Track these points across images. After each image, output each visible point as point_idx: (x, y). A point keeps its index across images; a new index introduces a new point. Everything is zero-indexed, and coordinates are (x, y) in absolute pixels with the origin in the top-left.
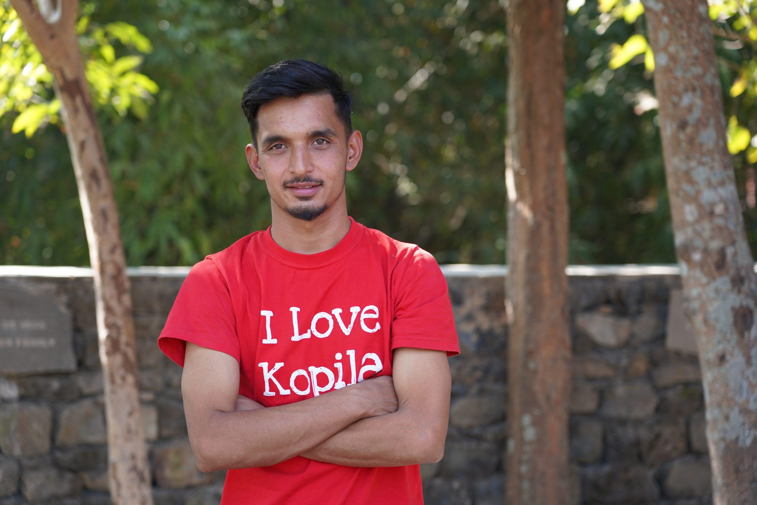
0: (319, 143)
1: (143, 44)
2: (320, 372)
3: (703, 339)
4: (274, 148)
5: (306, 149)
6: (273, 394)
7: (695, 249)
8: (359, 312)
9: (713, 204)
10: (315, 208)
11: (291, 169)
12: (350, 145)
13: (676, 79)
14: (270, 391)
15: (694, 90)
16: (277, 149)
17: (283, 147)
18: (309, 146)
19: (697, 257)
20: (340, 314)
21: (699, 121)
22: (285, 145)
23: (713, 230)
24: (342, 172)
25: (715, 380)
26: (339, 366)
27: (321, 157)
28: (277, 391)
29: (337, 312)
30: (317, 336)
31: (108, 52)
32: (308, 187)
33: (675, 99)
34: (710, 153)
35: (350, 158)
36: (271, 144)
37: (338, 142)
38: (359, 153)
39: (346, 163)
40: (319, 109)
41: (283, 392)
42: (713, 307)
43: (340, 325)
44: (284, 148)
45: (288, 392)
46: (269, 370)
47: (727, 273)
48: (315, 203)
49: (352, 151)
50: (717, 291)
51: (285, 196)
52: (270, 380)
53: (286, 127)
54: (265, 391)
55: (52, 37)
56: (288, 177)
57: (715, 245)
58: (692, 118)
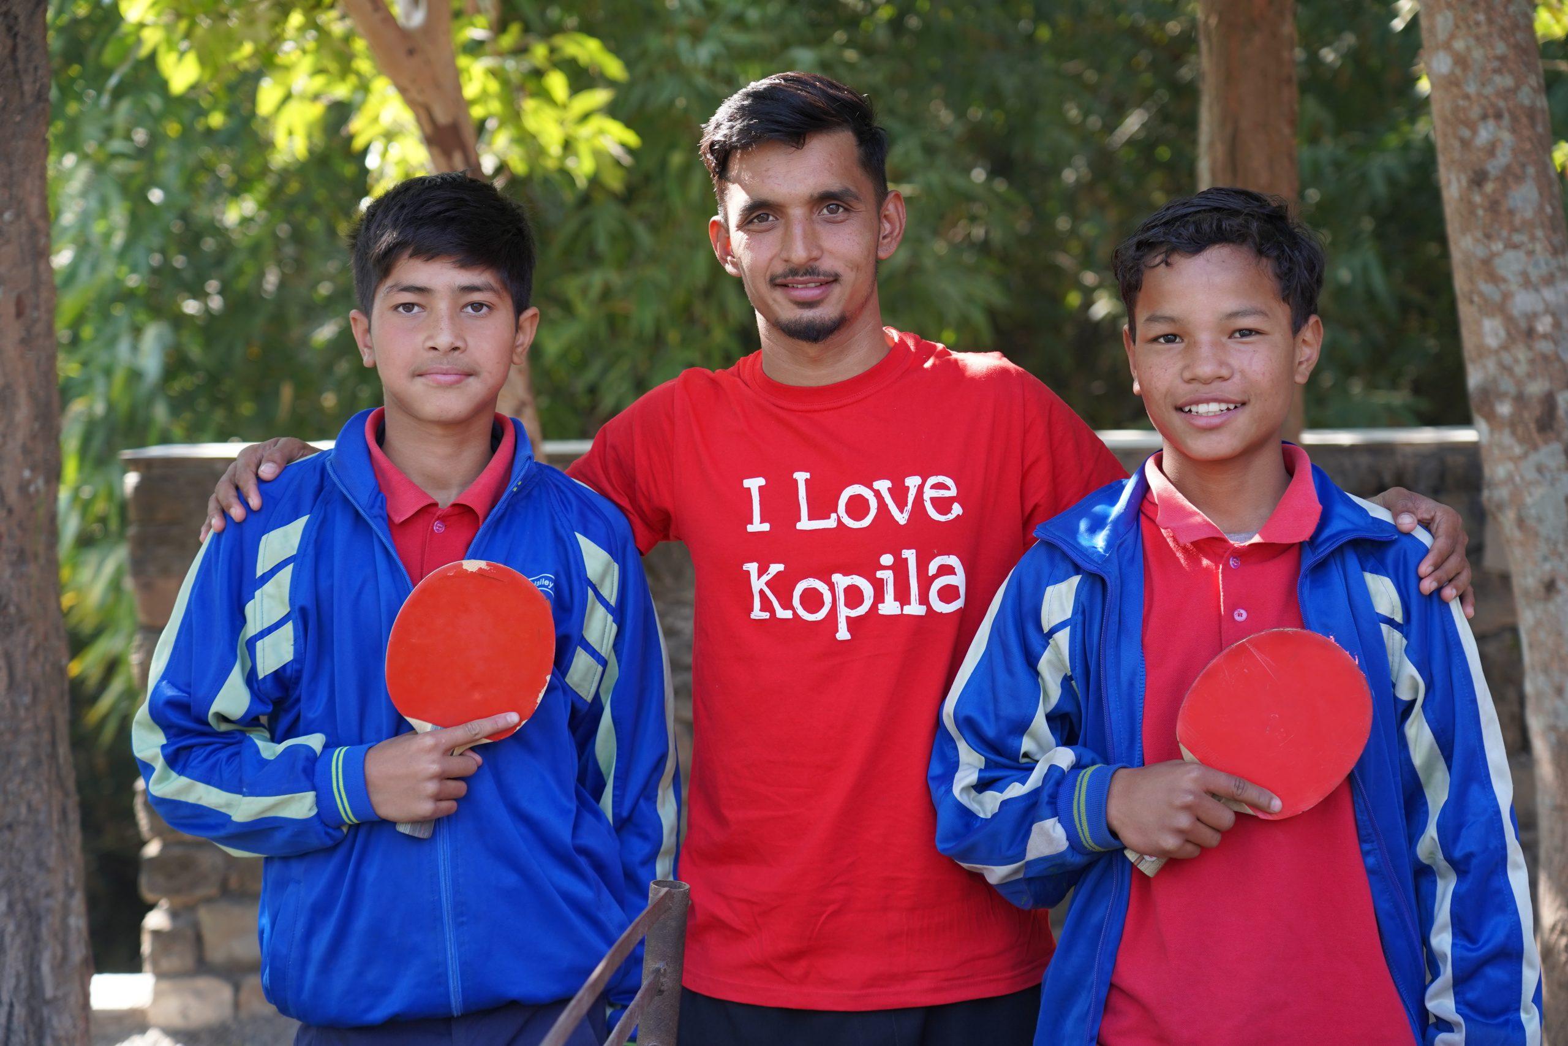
0: (831, 212)
1: (614, 68)
2: (850, 584)
3: (1518, 552)
4: (755, 220)
5: (809, 220)
6: (766, 615)
7: (1501, 396)
8: (919, 485)
9: (1532, 317)
10: (825, 321)
11: (784, 255)
12: (883, 216)
13: (1467, 97)
14: (761, 610)
15: (1498, 116)
16: (760, 222)
17: (771, 218)
18: (815, 216)
19: (1504, 409)
20: (889, 489)
21: (1507, 170)
22: (773, 216)
23: (1532, 362)
24: (872, 259)
25: (1539, 623)
26: (887, 576)
27: (835, 234)
28: (772, 611)
29: (883, 485)
30: (848, 525)
31: (557, 83)
32: (813, 285)
33: (1466, 133)
34: (1528, 226)
35: (884, 237)
36: (751, 214)
37: (865, 209)
38: (900, 229)
39: (878, 246)
40: (831, 155)
41: (783, 614)
42: (1533, 498)
43: (890, 507)
44: (773, 220)
45: (788, 614)
46: (760, 576)
47: (1558, 438)
48: (826, 312)
49: (887, 226)
50: (1540, 469)
51: (775, 300)
52: (762, 592)
53: (776, 186)
54: (753, 611)
55: (411, 52)
56: (779, 268)
57: (1536, 388)
58: (1494, 167)
